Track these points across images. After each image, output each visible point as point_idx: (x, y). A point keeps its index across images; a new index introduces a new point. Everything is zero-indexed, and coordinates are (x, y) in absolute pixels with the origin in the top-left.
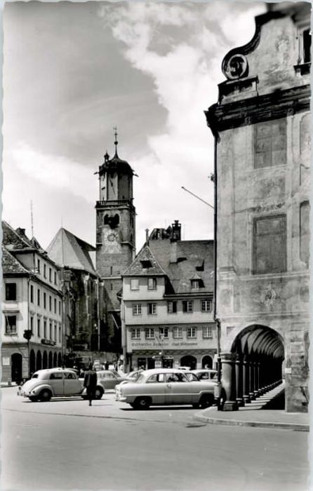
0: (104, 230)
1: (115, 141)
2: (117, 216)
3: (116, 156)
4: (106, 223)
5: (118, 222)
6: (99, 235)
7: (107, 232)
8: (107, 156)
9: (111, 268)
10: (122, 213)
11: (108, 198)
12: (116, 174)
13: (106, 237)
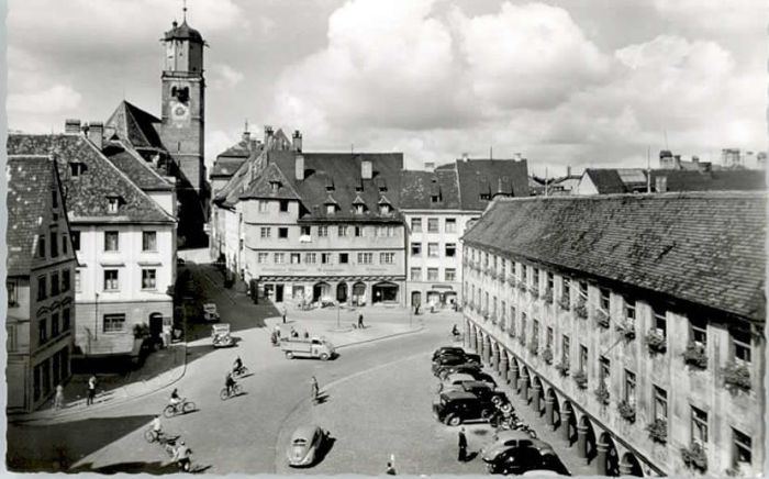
0: (172, 103)
1: (183, 7)
2: (186, 89)
3: (185, 23)
4: (173, 95)
5: (188, 96)
6: (165, 108)
7: (175, 105)
8: (175, 24)
9: (179, 144)
10: (193, 86)
11: (176, 67)
12: (186, 43)
13: (173, 110)
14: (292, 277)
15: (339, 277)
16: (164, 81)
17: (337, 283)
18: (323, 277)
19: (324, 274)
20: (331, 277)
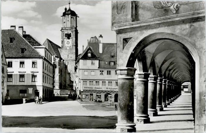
4: (66, 36)
5: (71, 36)
6: (62, 42)
7: (66, 40)
8: (66, 9)
9: (68, 55)
10: (73, 33)
11: (66, 26)
12: (70, 16)
13: (66, 42)
14: (96, 91)
15: (115, 91)
16: (62, 32)
17: (114, 94)
18: (109, 91)
19: (109, 90)
20: (112, 91)
